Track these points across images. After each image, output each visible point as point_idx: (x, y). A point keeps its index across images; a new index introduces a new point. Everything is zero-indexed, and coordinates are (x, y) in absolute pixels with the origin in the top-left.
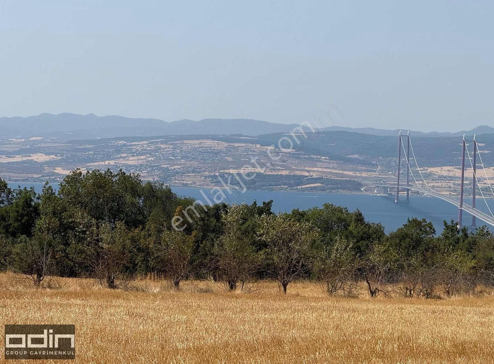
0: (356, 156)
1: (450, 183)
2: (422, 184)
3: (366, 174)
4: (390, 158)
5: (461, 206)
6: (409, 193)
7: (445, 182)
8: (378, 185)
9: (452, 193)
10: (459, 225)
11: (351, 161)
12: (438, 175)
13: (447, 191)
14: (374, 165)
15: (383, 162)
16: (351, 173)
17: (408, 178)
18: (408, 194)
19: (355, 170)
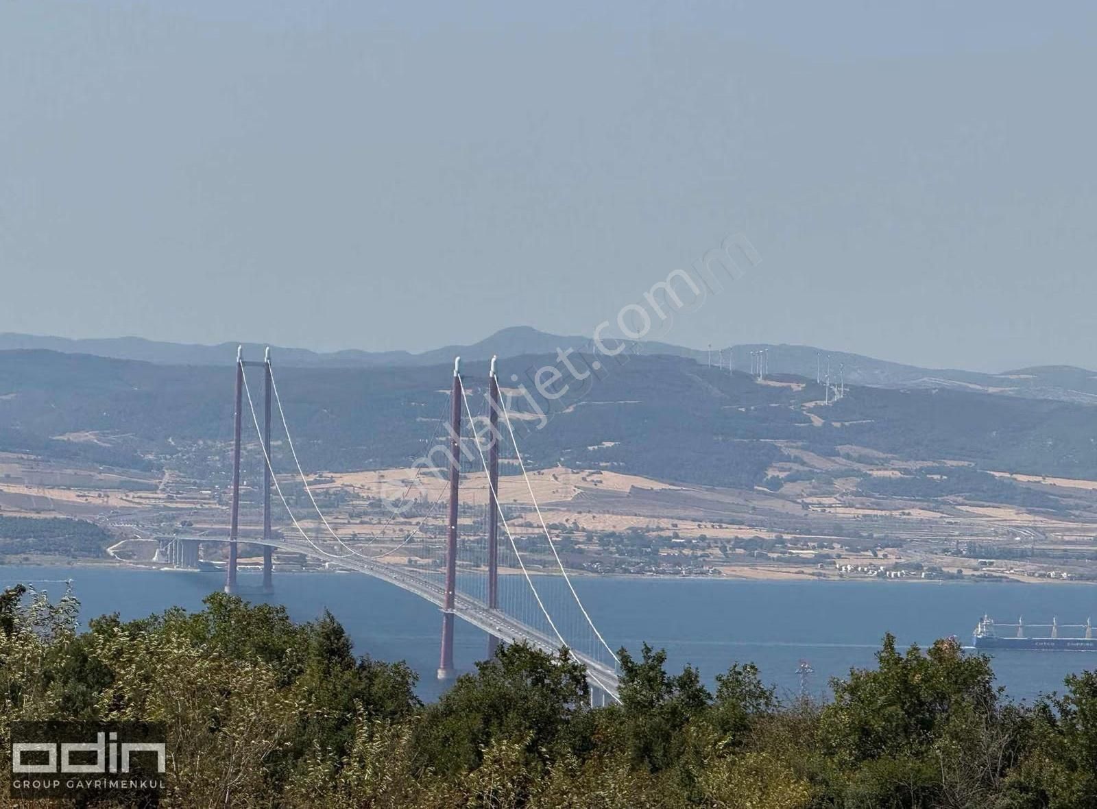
0: (88, 436)
1: (410, 524)
2: (318, 530)
3: (121, 499)
4: (205, 443)
5: (450, 603)
6: (273, 561)
7: (392, 522)
8: (166, 535)
9: (417, 558)
10: (444, 669)
11: (68, 454)
12: (368, 498)
13: (399, 552)
14: (148, 467)
15: (180, 455)
16: (71, 496)
17: (267, 508)
18: (268, 564)
19: (82, 485)
